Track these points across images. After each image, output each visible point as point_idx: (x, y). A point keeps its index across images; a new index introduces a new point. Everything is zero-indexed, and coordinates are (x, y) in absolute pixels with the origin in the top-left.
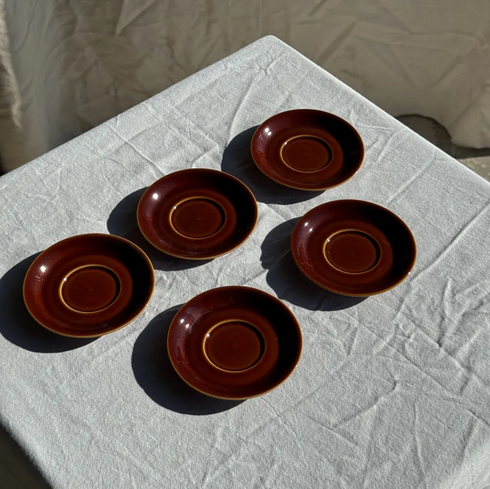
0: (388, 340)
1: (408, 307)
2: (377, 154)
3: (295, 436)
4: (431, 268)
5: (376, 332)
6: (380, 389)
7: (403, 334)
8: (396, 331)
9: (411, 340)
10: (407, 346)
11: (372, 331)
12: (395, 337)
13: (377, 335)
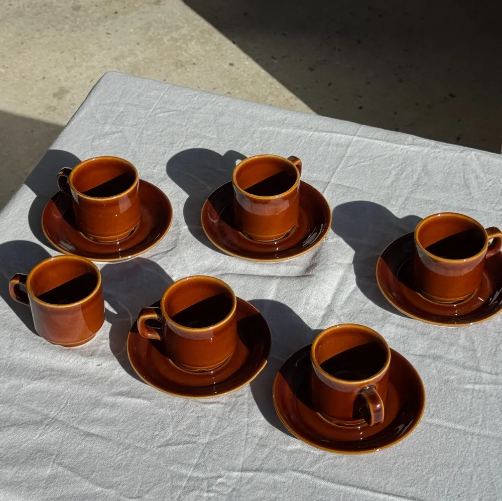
0: (195, 474)
1: (252, 479)
2: (472, 381)
3: (35, 438)
4: (323, 483)
5: (200, 461)
6: (125, 487)
7: (210, 485)
8: (211, 478)
9: (205, 495)
10: (196, 493)
11: (200, 458)
12: (203, 479)
13: (196, 463)
